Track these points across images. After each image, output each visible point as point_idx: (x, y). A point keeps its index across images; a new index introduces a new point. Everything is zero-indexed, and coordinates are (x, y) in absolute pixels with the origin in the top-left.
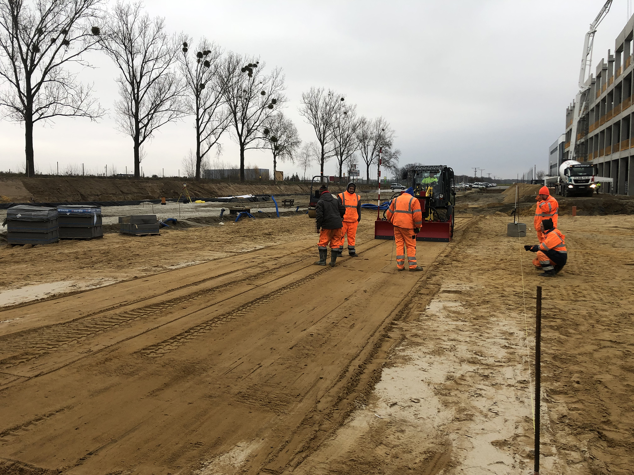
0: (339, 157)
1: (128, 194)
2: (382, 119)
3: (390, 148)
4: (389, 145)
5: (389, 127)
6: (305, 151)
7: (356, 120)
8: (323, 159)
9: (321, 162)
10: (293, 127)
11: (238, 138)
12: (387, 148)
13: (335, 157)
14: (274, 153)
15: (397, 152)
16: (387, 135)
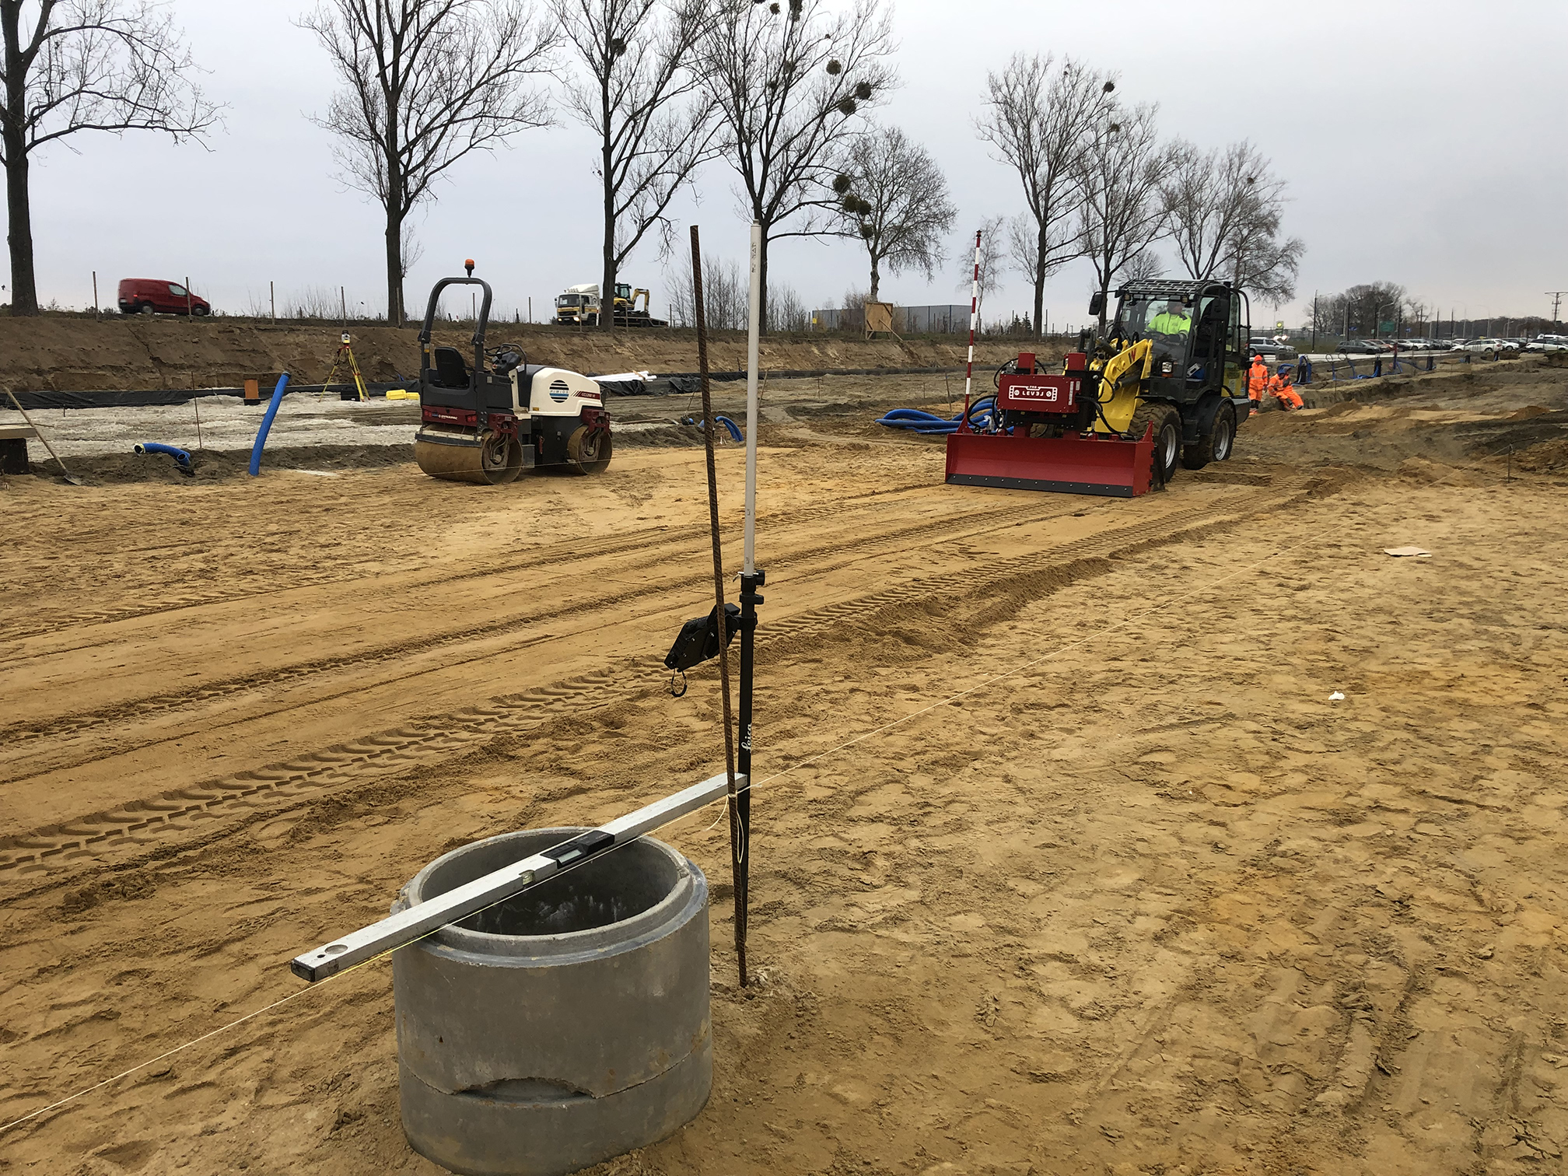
0: (1101, 261)
1: (182, 367)
2: (1250, 147)
3: (1271, 234)
4: (1269, 224)
5: (1268, 170)
7: (1156, 150)
8: (1042, 268)
9: (1035, 277)
10: (931, 170)
11: (750, 203)
12: (1263, 235)
13: (1086, 259)
14: (873, 251)
15: (1293, 247)
16: (1263, 191)
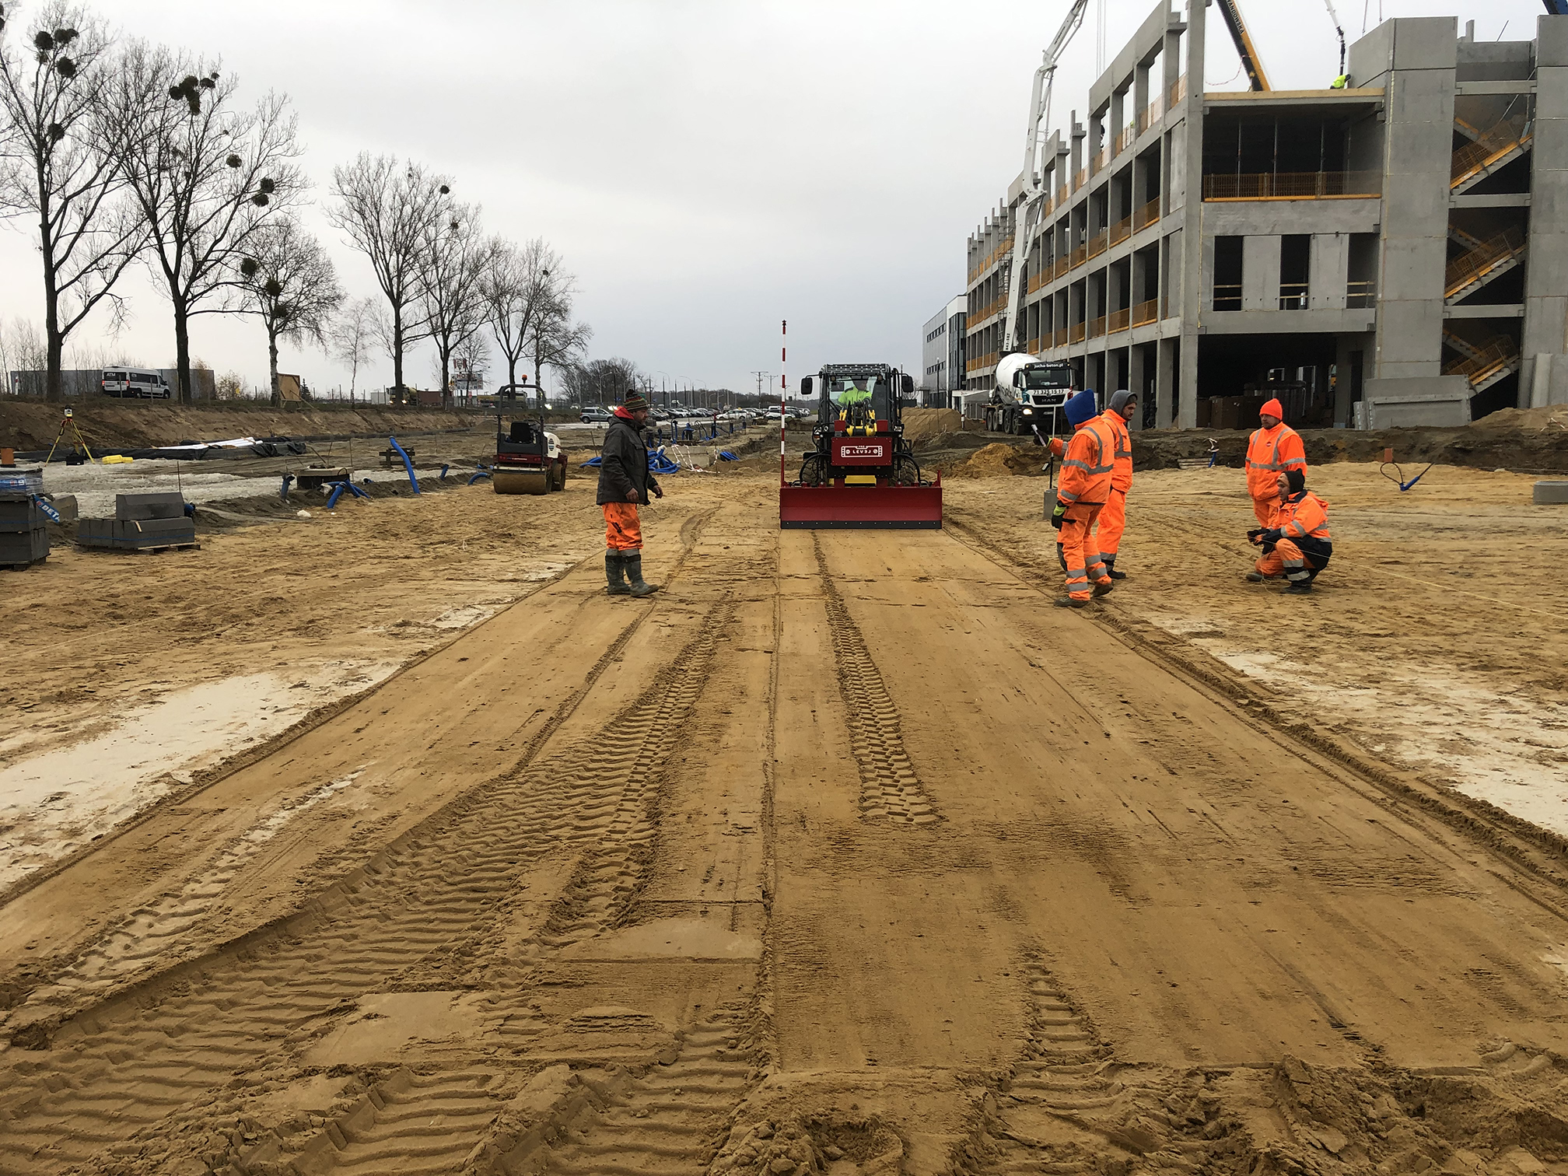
0: (440, 338)
2: (544, 244)
3: (564, 319)
4: (560, 311)
5: (560, 266)
6: (352, 323)
8: (399, 343)
9: (394, 352)
10: (321, 258)
11: (168, 283)
12: (556, 319)
13: (432, 337)
14: (270, 327)
15: (582, 330)
16: (557, 285)
